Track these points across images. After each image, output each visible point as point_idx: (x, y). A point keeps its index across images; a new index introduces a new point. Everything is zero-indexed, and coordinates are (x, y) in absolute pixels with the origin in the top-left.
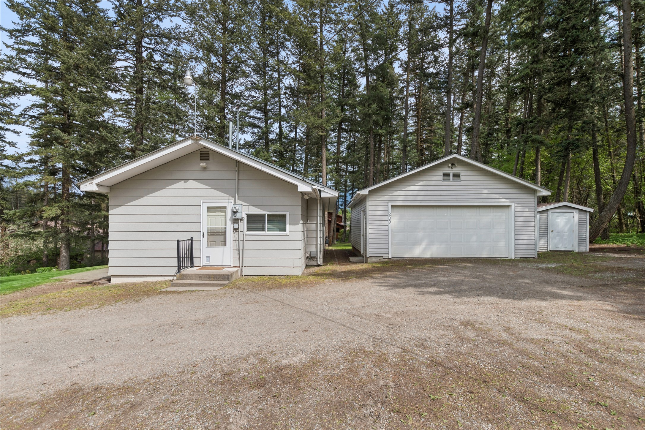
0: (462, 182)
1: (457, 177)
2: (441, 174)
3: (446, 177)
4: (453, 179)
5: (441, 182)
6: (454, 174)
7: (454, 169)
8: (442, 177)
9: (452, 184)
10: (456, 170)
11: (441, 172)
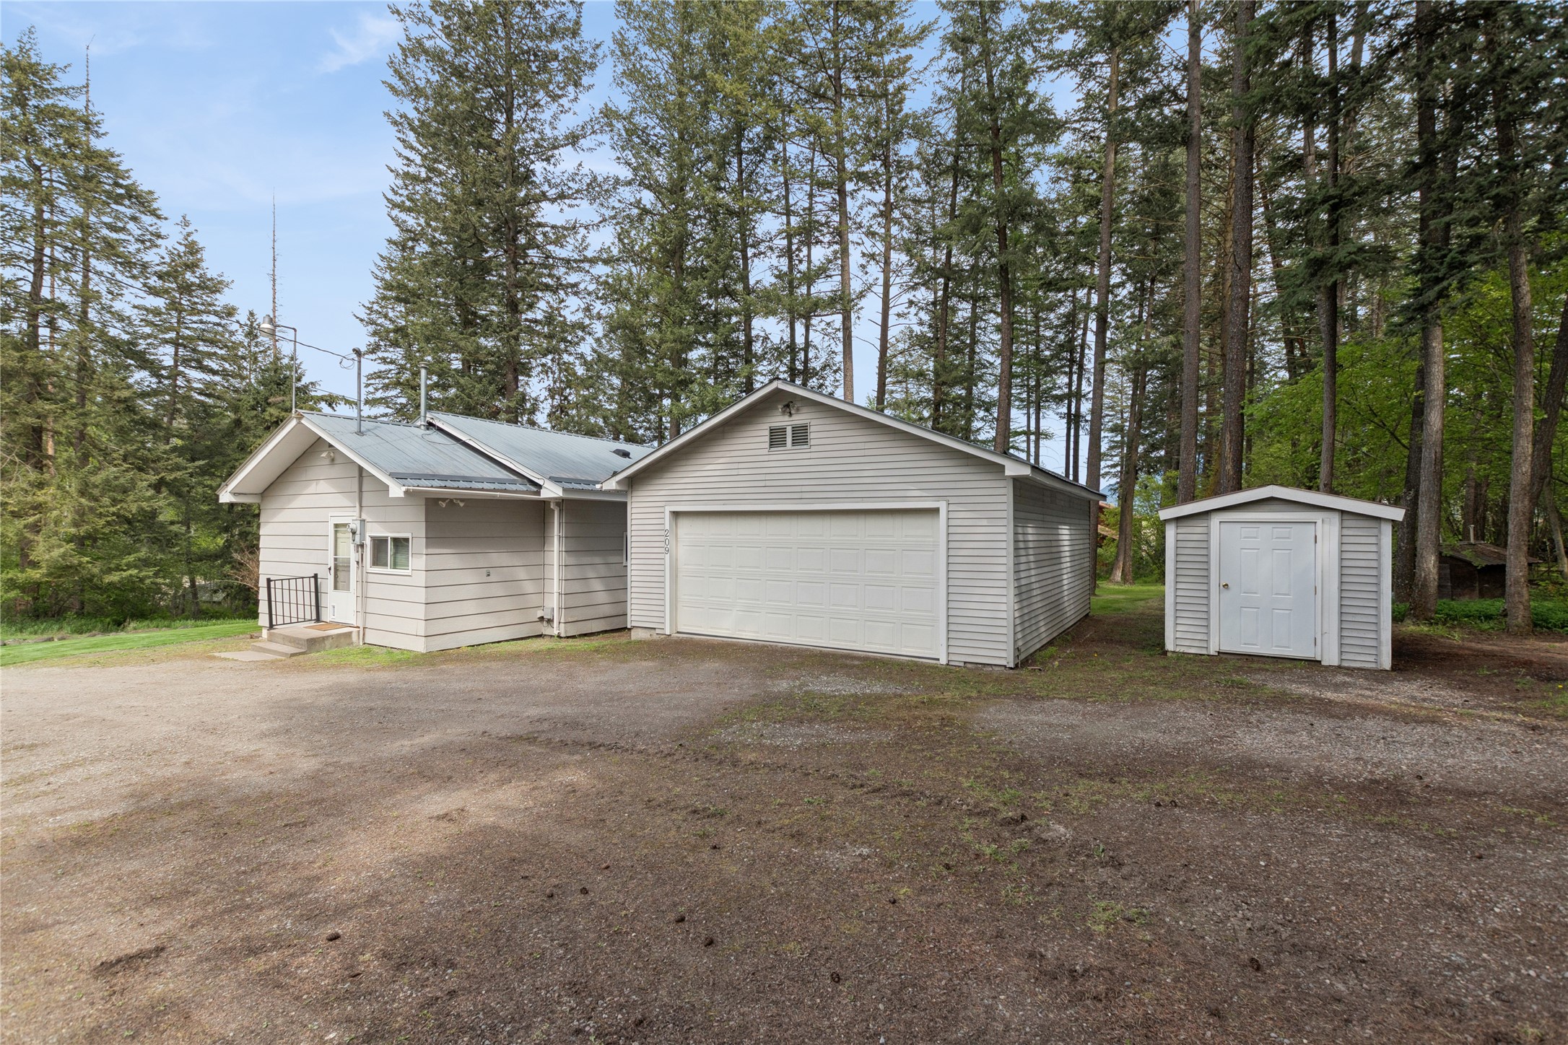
0: (813, 449)
1: (801, 435)
2: (767, 433)
3: (776, 438)
4: (794, 444)
5: (766, 452)
6: (795, 429)
7: (794, 417)
8: (767, 439)
9: (789, 455)
10: (799, 419)
11: (767, 426)
